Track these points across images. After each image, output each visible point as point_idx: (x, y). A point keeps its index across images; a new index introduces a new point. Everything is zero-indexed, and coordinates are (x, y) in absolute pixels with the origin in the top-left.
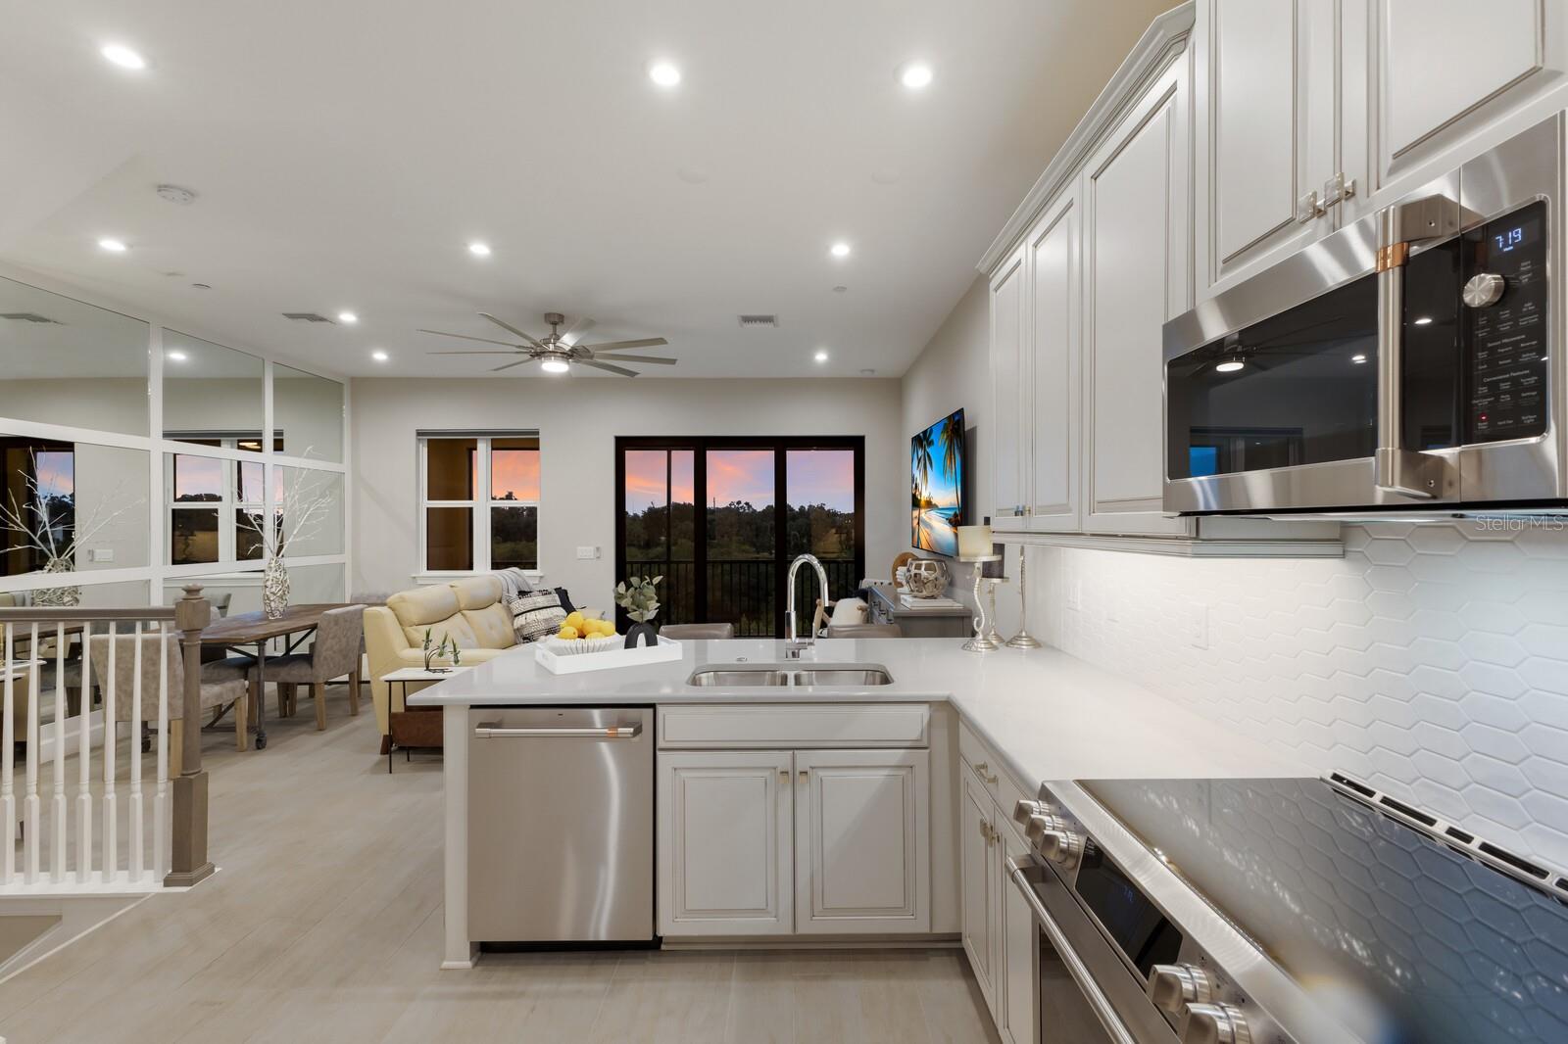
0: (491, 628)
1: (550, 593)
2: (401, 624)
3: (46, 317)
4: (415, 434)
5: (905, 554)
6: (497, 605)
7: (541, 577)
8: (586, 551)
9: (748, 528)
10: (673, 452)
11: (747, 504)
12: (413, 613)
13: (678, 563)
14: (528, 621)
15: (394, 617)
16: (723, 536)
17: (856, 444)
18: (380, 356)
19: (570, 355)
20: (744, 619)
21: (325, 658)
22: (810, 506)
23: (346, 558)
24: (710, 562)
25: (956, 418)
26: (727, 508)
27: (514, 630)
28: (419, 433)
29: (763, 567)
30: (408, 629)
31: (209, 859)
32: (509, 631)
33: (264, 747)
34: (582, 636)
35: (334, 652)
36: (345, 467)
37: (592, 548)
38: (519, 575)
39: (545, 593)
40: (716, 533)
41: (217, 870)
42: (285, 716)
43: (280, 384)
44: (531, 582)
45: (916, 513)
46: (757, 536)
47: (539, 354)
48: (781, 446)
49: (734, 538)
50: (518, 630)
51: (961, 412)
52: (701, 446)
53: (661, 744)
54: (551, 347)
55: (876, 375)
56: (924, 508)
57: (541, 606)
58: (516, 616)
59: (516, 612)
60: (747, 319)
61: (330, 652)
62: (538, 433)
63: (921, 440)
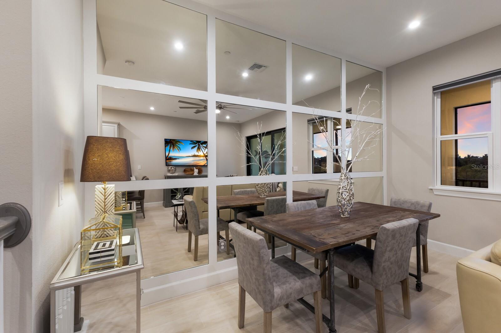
23: (384, 174)
28: (435, 89)
36: (383, 120)
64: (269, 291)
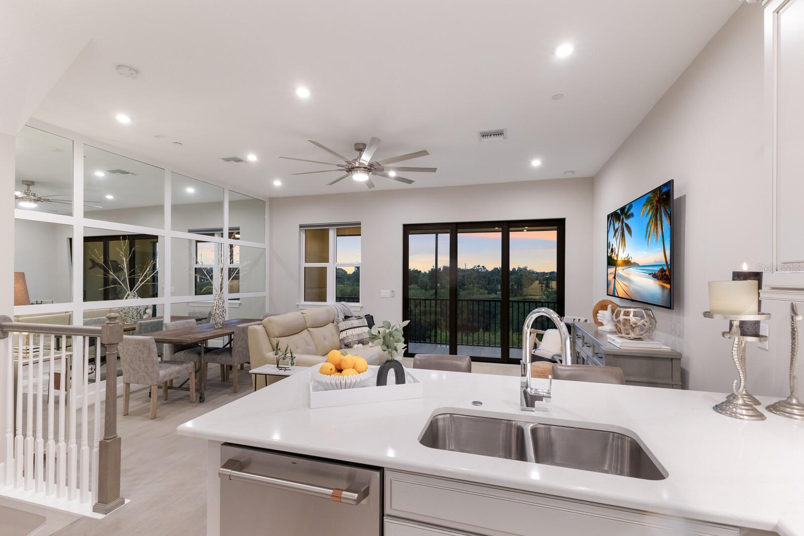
0: (325, 339)
1: (361, 318)
2: (268, 336)
3: (127, 171)
4: (298, 226)
5: (604, 301)
6: (331, 324)
7: (361, 307)
8: (386, 293)
9: (484, 280)
10: (439, 235)
11: (483, 267)
12: (276, 331)
13: (441, 300)
14: (348, 335)
15: (265, 331)
16: (470, 284)
17: (558, 225)
18: (277, 183)
19: (370, 169)
20: (481, 330)
21: (238, 352)
22: (519, 268)
23: (266, 294)
24: (460, 300)
25: (665, 190)
26: (472, 269)
27: (340, 340)
28: (301, 226)
29: (493, 304)
30: (272, 339)
31: (122, 494)
32: (336, 340)
33: (203, 401)
34: (340, 371)
35: (243, 348)
36: (266, 245)
37: (389, 291)
38: (346, 307)
39: (359, 318)
40: (466, 282)
41: (127, 501)
42: (224, 381)
43: (232, 204)
44: (352, 310)
45: (612, 270)
46: (489, 284)
47: (351, 170)
48: (506, 227)
49: (476, 285)
50: (341, 340)
51: (670, 184)
52: (454, 229)
53: (387, 511)
54: (357, 165)
55: (576, 175)
56: (622, 266)
57: (356, 326)
58: (341, 331)
59: (341, 329)
60: (484, 135)
61: (240, 348)
62: (360, 224)
63: (619, 216)
64: (156, 371)
